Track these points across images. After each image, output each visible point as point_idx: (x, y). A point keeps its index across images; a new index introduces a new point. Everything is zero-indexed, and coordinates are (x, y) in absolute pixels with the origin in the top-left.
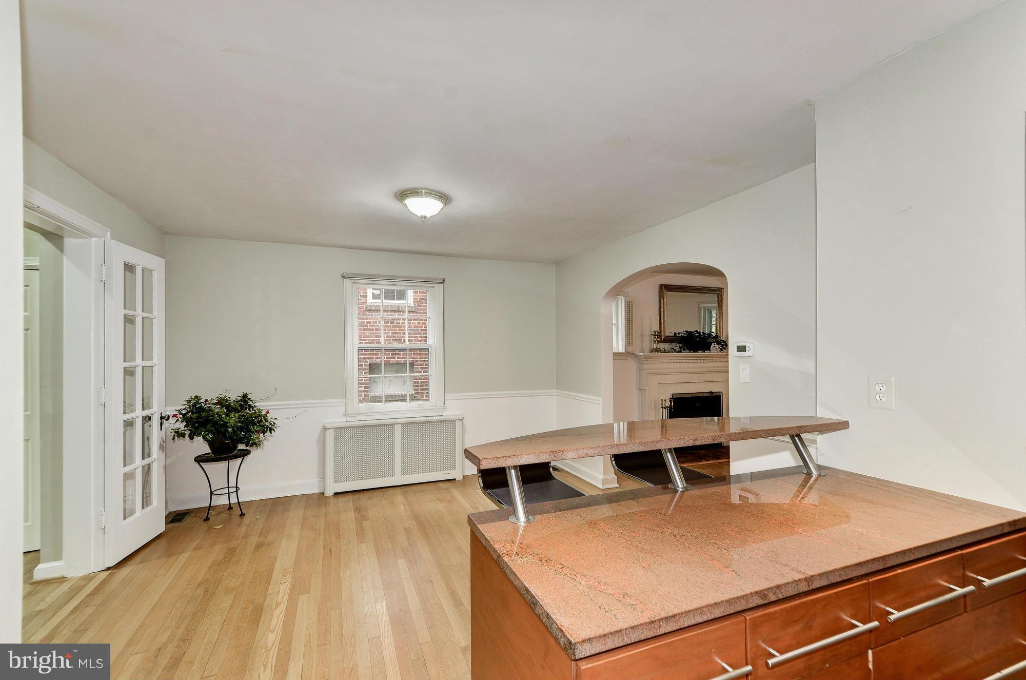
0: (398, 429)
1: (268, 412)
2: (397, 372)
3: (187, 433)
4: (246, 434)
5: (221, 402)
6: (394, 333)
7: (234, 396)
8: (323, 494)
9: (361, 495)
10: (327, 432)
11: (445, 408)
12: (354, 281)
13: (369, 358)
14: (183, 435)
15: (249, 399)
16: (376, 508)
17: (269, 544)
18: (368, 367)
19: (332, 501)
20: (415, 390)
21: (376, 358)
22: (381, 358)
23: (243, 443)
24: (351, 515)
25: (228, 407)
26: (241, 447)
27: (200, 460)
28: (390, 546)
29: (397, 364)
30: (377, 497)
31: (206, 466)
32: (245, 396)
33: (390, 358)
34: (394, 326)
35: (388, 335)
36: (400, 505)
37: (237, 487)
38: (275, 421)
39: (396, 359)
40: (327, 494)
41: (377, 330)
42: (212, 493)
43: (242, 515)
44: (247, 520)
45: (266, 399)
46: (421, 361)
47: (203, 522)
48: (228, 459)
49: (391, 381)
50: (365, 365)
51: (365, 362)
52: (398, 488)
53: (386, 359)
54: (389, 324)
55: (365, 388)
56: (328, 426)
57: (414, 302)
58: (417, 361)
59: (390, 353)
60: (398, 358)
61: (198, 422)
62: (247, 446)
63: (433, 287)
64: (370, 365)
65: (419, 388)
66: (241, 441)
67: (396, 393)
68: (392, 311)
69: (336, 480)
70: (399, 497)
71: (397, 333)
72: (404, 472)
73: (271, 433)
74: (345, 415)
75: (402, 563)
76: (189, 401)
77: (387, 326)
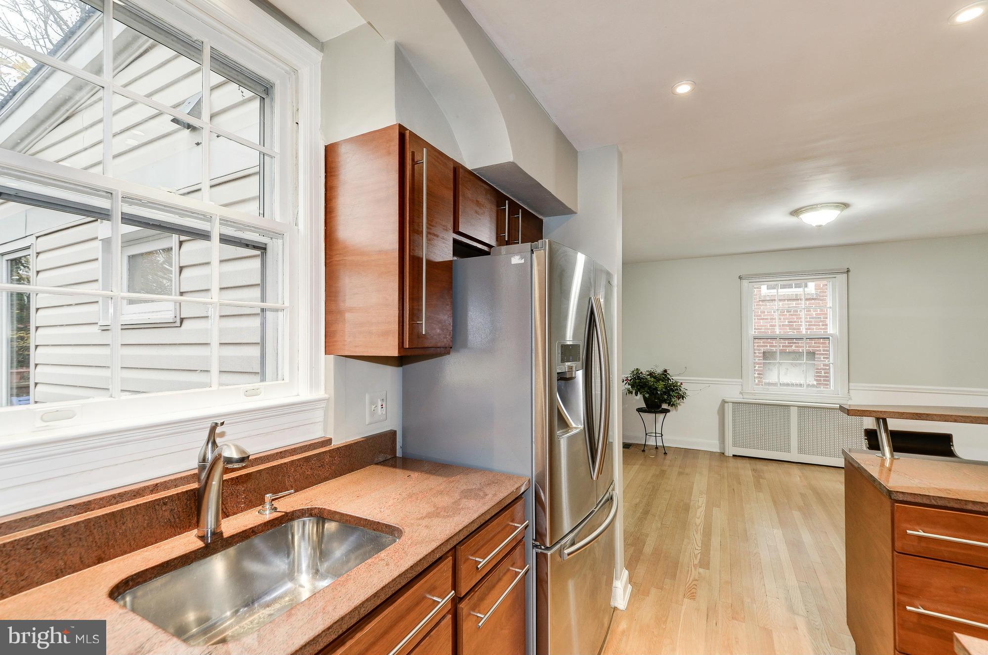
0: (794, 412)
1: (682, 384)
2: (794, 359)
3: (634, 392)
4: (668, 397)
5: (651, 374)
6: (792, 322)
7: (659, 370)
8: (723, 454)
9: (757, 462)
10: (726, 404)
11: (850, 399)
12: (751, 281)
13: (762, 346)
14: (631, 393)
15: (668, 374)
16: (771, 473)
17: (687, 474)
18: (761, 355)
19: (732, 460)
20: (817, 380)
21: (770, 346)
22: (775, 346)
23: (667, 403)
24: (750, 473)
25: (655, 377)
26: (665, 406)
27: (640, 410)
28: (786, 501)
29: (794, 352)
30: (772, 467)
31: (644, 415)
32: (665, 371)
33: (786, 346)
34: (792, 315)
35: (785, 323)
36: (796, 475)
37: (662, 434)
38: (686, 391)
39: (793, 348)
40: (727, 454)
41: (772, 319)
42: (646, 435)
43: (665, 453)
44: (669, 457)
45: (679, 375)
46: (824, 351)
47: (642, 452)
48: (655, 412)
49: (787, 369)
50: (759, 353)
51: (759, 350)
52: (794, 464)
53: (781, 348)
54: (786, 313)
55: (759, 374)
56: (727, 400)
57: (816, 289)
58: (820, 350)
59: (787, 342)
60: (796, 347)
61: (640, 386)
62: (669, 406)
63: (835, 277)
64: (764, 353)
65: (822, 379)
66: (665, 401)
67: (794, 382)
68: (788, 300)
69: (735, 445)
70: (796, 471)
71: (795, 322)
72: (801, 451)
73: (683, 400)
74: (741, 393)
75: (796, 514)
76: (633, 372)
77: (783, 315)
